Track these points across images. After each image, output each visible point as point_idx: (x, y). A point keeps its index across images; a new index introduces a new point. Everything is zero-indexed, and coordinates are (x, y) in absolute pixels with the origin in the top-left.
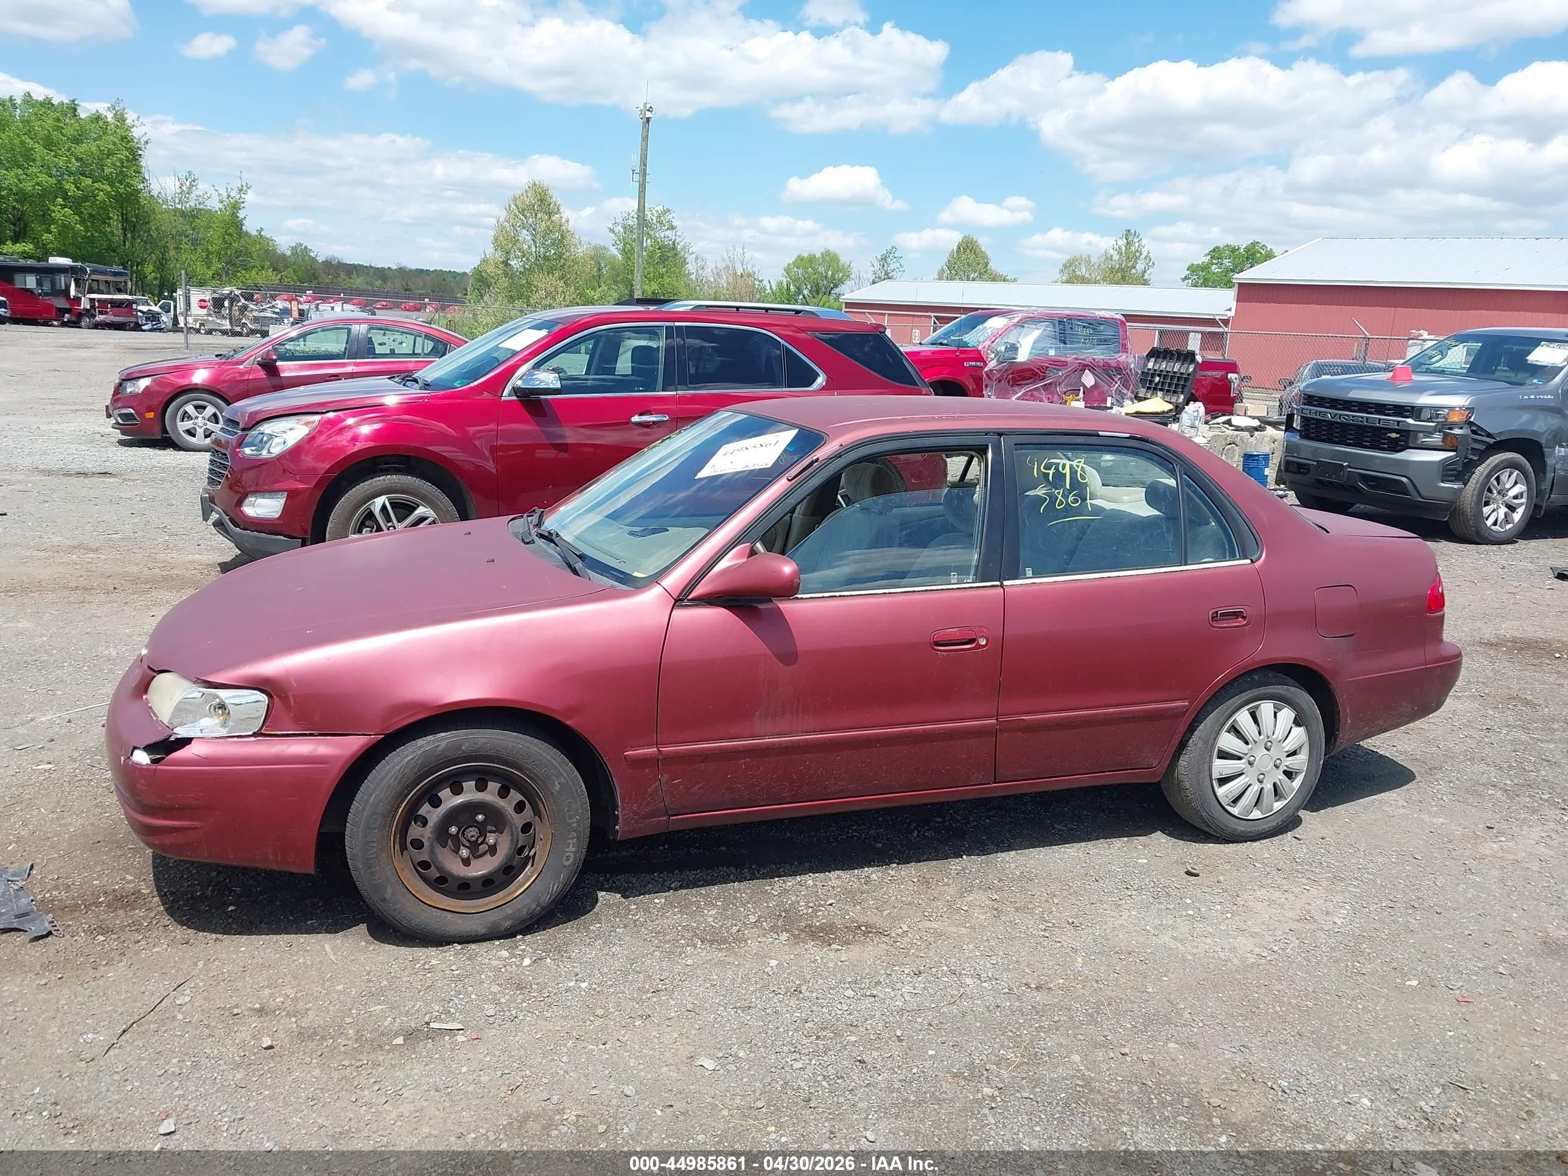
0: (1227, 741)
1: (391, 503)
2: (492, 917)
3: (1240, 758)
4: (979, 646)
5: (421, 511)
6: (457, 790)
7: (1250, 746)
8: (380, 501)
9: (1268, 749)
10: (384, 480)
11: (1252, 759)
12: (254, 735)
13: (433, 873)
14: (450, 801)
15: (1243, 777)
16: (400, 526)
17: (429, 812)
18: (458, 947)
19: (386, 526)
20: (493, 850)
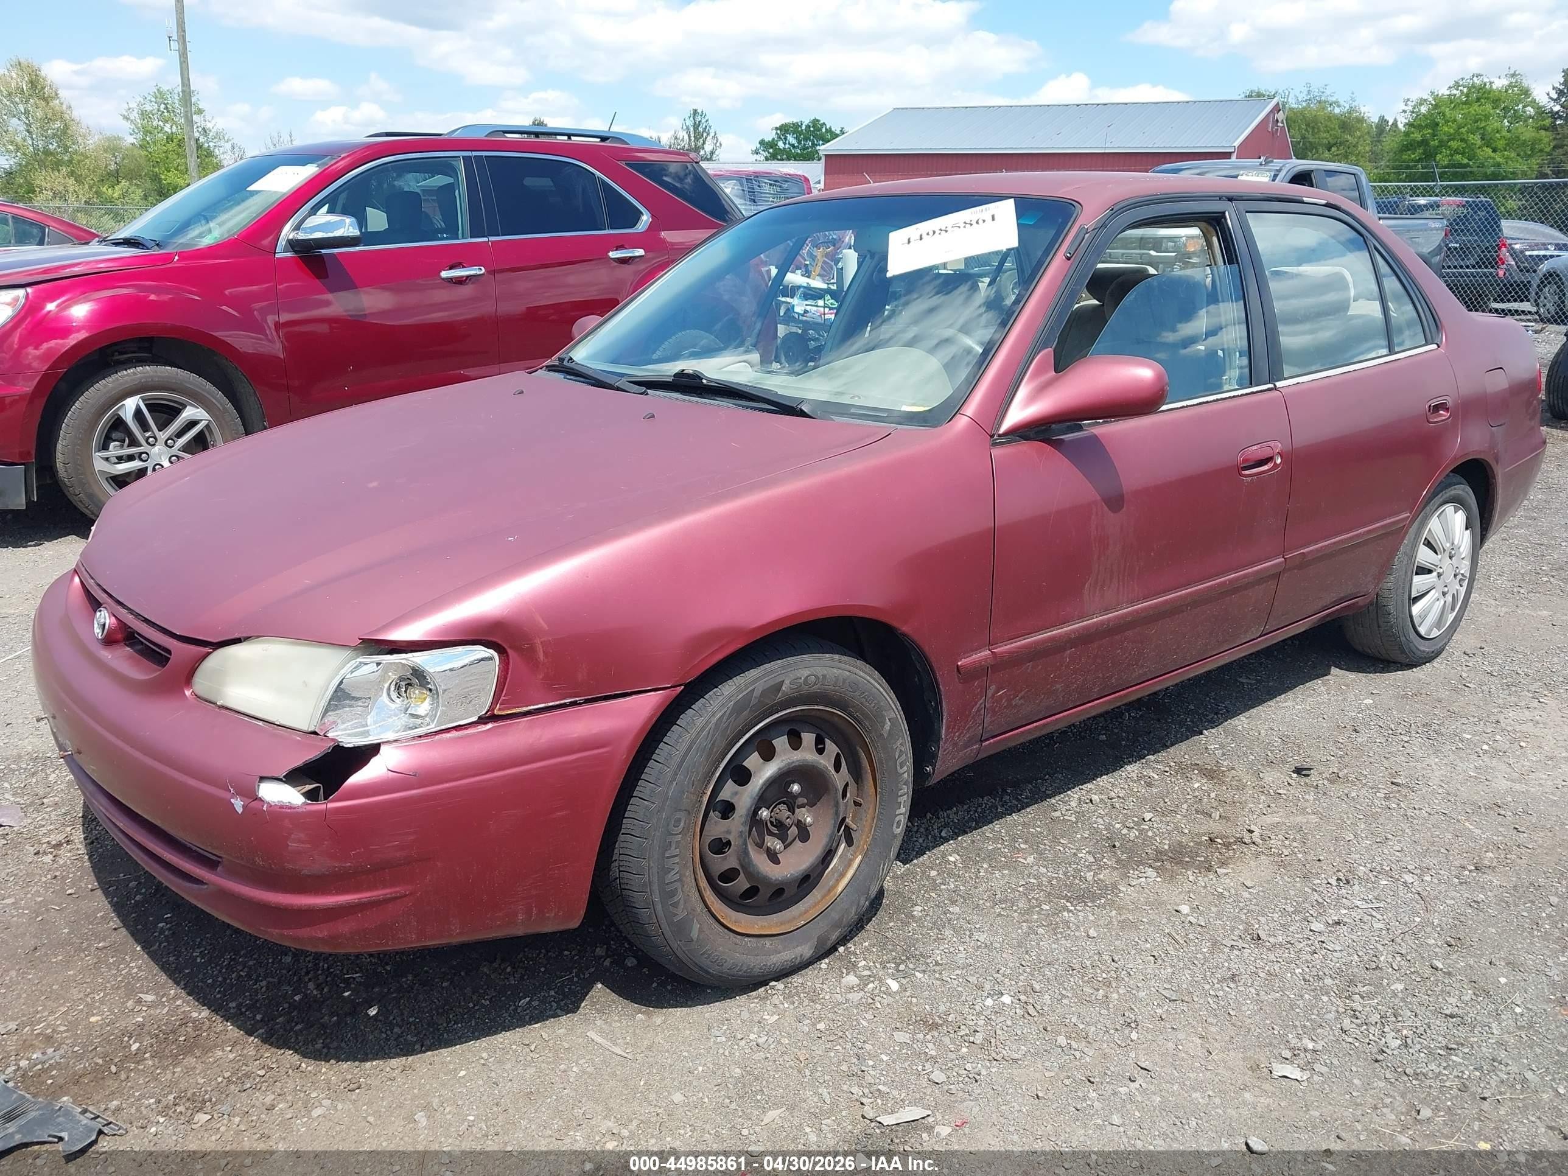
0: (1424, 555)
1: (146, 405)
2: (817, 931)
3: (1430, 572)
4: (1276, 465)
5: (190, 412)
6: (768, 754)
7: (1439, 556)
8: (131, 405)
9: (1451, 557)
10: (134, 374)
11: (1441, 570)
12: (483, 720)
13: (742, 883)
14: (764, 772)
15: (1433, 592)
16: (162, 436)
17: (736, 793)
18: (780, 985)
19: (144, 436)
20: (804, 834)
